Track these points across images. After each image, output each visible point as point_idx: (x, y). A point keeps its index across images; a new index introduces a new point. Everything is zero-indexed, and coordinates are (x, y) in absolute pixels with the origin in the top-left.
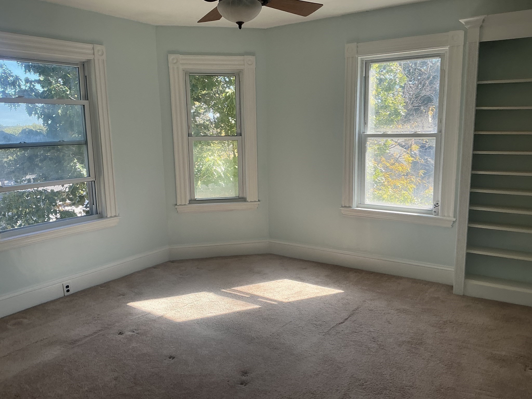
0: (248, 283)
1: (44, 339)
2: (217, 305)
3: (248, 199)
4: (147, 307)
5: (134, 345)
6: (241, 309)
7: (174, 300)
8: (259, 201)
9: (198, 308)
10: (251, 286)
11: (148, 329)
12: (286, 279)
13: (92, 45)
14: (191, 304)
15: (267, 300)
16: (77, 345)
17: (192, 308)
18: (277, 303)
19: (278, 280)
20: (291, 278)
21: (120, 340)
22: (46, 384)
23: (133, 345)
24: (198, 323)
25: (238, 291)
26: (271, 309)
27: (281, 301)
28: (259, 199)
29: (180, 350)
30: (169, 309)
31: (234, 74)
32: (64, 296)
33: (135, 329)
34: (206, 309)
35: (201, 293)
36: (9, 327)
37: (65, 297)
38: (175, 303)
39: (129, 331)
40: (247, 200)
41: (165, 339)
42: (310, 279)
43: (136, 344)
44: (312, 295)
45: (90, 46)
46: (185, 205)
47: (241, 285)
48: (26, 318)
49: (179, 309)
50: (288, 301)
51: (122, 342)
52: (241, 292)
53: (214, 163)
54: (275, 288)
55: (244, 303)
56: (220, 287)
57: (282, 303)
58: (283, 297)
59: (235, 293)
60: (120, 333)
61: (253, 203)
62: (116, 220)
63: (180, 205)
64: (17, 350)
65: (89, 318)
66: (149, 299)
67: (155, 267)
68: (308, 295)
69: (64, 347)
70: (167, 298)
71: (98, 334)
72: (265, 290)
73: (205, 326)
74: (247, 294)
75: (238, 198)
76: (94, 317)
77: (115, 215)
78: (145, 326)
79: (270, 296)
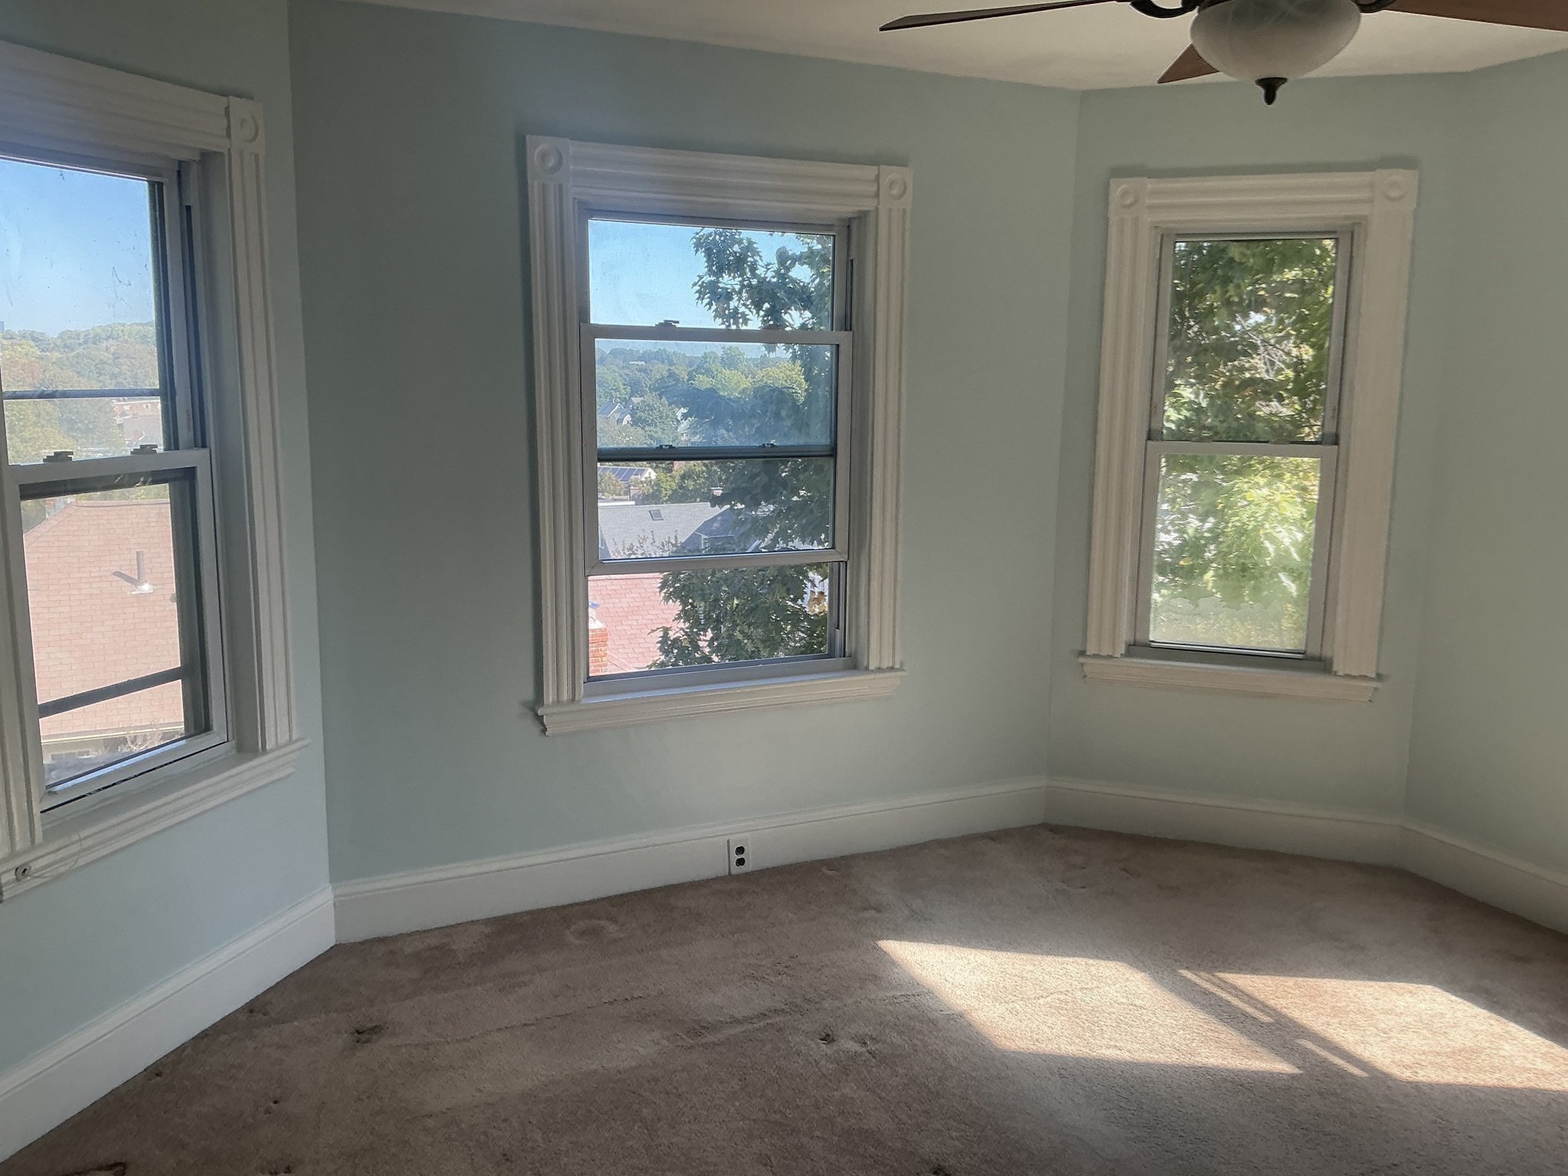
0: (1282, 968)
1: (633, 998)
2: (1147, 1025)
3: (1338, 667)
4: (930, 970)
5: (849, 1090)
6: (1225, 1062)
7: (1017, 966)
8: (1379, 677)
9: (1083, 1016)
10: (1290, 981)
11: (906, 1046)
12: (1430, 987)
13: (876, 167)
14: (1062, 997)
15: (1330, 1052)
16: (704, 1041)
17: (1062, 1012)
18: (1365, 1075)
19: (1398, 984)
20: (1453, 984)
21: (815, 1061)
22: (583, 1147)
23: (847, 1091)
24: (1063, 1072)
25: (1236, 988)
26: (1335, 1094)
27: (1386, 1070)
28: (1380, 672)
29: (975, 1155)
30: (989, 992)
31: (1334, 232)
32: (730, 873)
33: (872, 1038)
34: (1104, 1028)
35: (1109, 965)
36: (570, 938)
37: (730, 877)
38: (1016, 978)
39: (852, 1038)
40: (1335, 668)
41: (942, 1100)
42: (1531, 1010)
43: (855, 1087)
44: (1518, 1080)
45: (870, 172)
46: (1110, 657)
47: (1255, 971)
48: (614, 920)
49: (1021, 1003)
50: (1414, 1078)
51: (820, 1070)
52: (1245, 997)
53: (1269, 510)
54: (1376, 1013)
55: (1245, 1041)
56: (1178, 958)
57: (1387, 1077)
58: (1398, 1057)
59: (1224, 995)
60: (828, 1035)
61: (1352, 683)
62: (891, 680)
63: (1094, 655)
64: (559, 1016)
65: (764, 963)
66: (943, 943)
67: (995, 837)
68: (1504, 1073)
69: (668, 1040)
70: (996, 953)
71: (769, 1021)
72: (1336, 1011)
73: (1081, 1092)
74: (1264, 1007)
75: (1300, 656)
76: (778, 961)
77: (891, 665)
78: (901, 1033)
79: (1347, 1038)
